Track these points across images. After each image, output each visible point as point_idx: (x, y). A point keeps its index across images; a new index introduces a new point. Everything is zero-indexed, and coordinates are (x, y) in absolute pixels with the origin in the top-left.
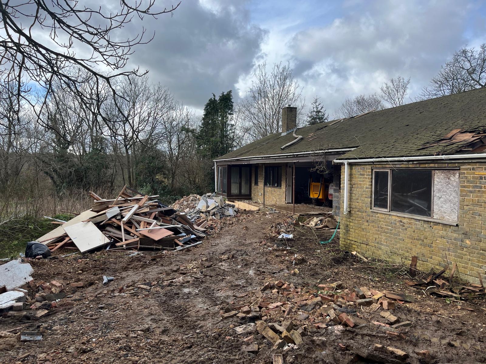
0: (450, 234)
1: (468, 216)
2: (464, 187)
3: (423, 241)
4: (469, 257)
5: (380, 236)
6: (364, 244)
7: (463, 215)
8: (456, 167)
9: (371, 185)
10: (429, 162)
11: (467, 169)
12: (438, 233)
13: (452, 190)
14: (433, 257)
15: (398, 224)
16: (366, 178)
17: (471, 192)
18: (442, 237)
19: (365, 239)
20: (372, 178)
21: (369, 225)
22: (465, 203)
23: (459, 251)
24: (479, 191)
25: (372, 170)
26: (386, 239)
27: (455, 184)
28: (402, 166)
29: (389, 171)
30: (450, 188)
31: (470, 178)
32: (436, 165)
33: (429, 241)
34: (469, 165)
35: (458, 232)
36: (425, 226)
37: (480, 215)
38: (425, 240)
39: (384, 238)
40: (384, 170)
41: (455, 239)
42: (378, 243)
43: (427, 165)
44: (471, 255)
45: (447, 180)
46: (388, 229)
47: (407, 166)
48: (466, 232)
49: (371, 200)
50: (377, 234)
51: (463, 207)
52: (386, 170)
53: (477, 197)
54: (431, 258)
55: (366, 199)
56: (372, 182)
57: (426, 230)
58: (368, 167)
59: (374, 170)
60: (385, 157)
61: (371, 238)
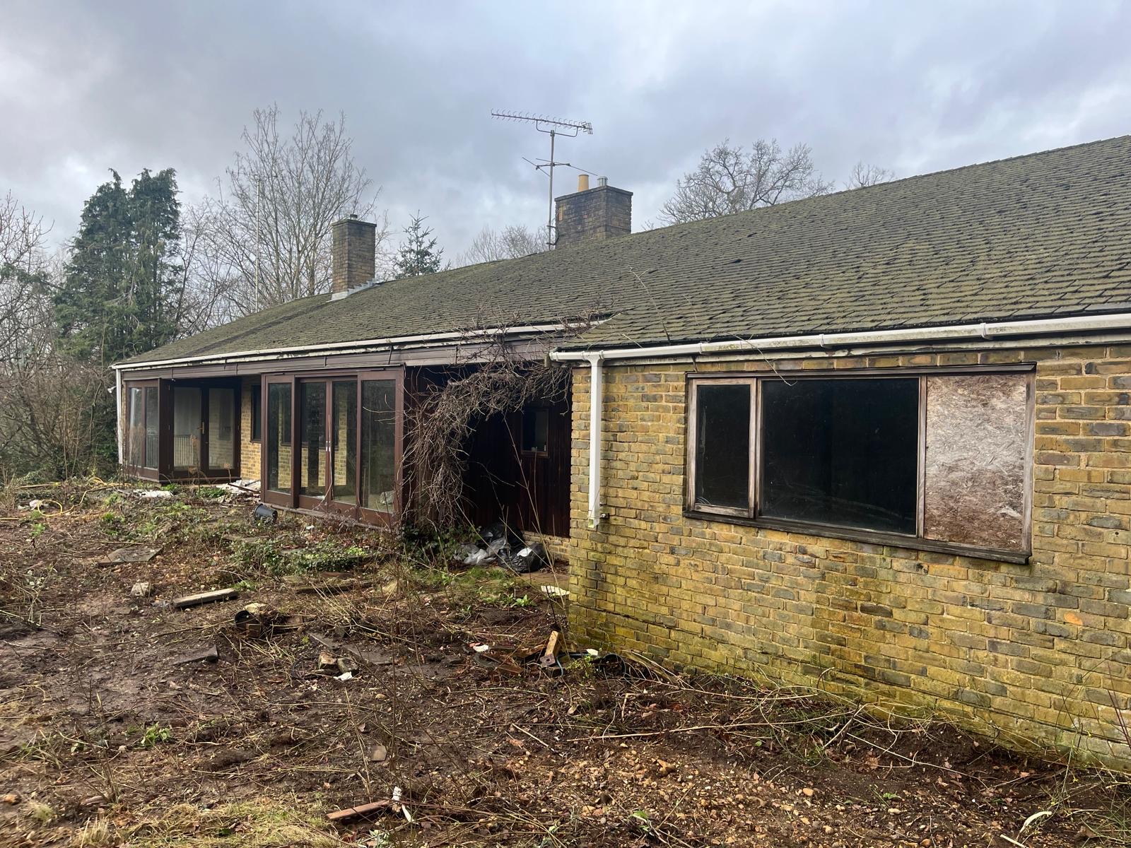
0: (996, 591)
1: (1068, 531)
2: (1054, 430)
3: (890, 614)
4: (1075, 671)
5: (721, 600)
6: (660, 625)
7: (1048, 526)
8: (1019, 364)
9: (686, 431)
10: (914, 349)
11: (1062, 370)
12: (948, 587)
13: (999, 440)
14: (932, 670)
15: (790, 559)
16: (666, 409)
17: (1081, 446)
18: (963, 602)
19: (665, 611)
20: (686, 410)
21: (678, 564)
22: (1058, 487)
23: (1036, 651)
24: (1115, 443)
25: (688, 380)
26: (744, 609)
27: (1009, 420)
28: (804, 365)
29: (752, 383)
30: (990, 435)
31: (1076, 399)
32: (939, 361)
33: (913, 617)
35: (1029, 586)
36: (896, 565)
37: (1118, 526)
38: (897, 614)
39: (737, 606)
40: (734, 382)
41: (1020, 608)
42: (713, 623)
43: (900, 362)
44: (1087, 663)
45: (981, 410)
46: (752, 576)
47: (825, 365)
48: (1065, 584)
49: (685, 482)
50: (711, 592)
51: (1051, 499)
52: (741, 382)
53: (1107, 463)
54: (923, 673)
55: (666, 479)
56: (686, 420)
57: (902, 578)
58: (672, 372)
59: (695, 384)
61: (686, 605)
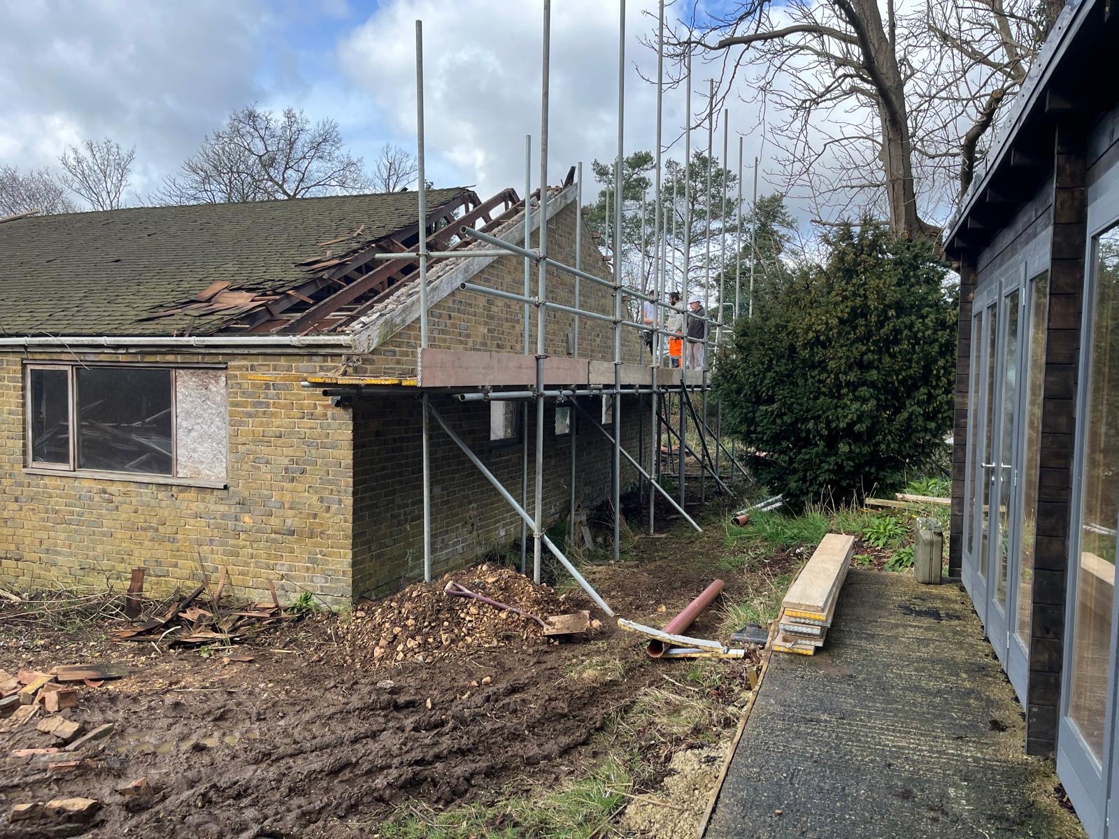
0: (213, 507)
1: (245, 466)
2: (236, 405)
3: (157, 530)
4: (250, 550)
5: (52, 533)
6: (10, 559)
7: (236, 465)
8: (220, 363)
9: (24, 405)
10: (164, 350)
11: (240, 368)
12: (188, 508)
13: (214, 411)
14: (180, 562)
15: (97, 498)
16: (8, 388)
17: (250, 415)
18: (198, 516)
19: (13, 547)
20: (23, 388)
21: (21, 510)
22: (241, 439)
23: (231, 542)
24: (264, 413)
25: (24, 366)
26: (68, 538)
27: (218, 399)
28: (102, 357)
29: (69, 368)
30: (211, 408)
31: (246, 386)
32: (179, 359)
33: (169, 530)
34: (244, 359)
35: (228, 502)
36: (160, 496)
37: (267, 463)
38: (161, 529)
39: (63, 536)
40: (57, 368)
41: (223, 517)
42: (47, 551)
43: (158, 358)
44: (255, 545)
45: (204, 391)
46: (72, 513)
47: (114, 358)
48: (244, 499)
49: (25, 445)
50: (45, 528)
51: (237, 448)
52: (62, 368)
53: (261, 425)
54: (176, 566)
55: (10, 443)
56: (24, 397)
57: (163, 504)
58: (11, 358)
59: (29, 368)
60: (56, 335)
61: (27, 541)
